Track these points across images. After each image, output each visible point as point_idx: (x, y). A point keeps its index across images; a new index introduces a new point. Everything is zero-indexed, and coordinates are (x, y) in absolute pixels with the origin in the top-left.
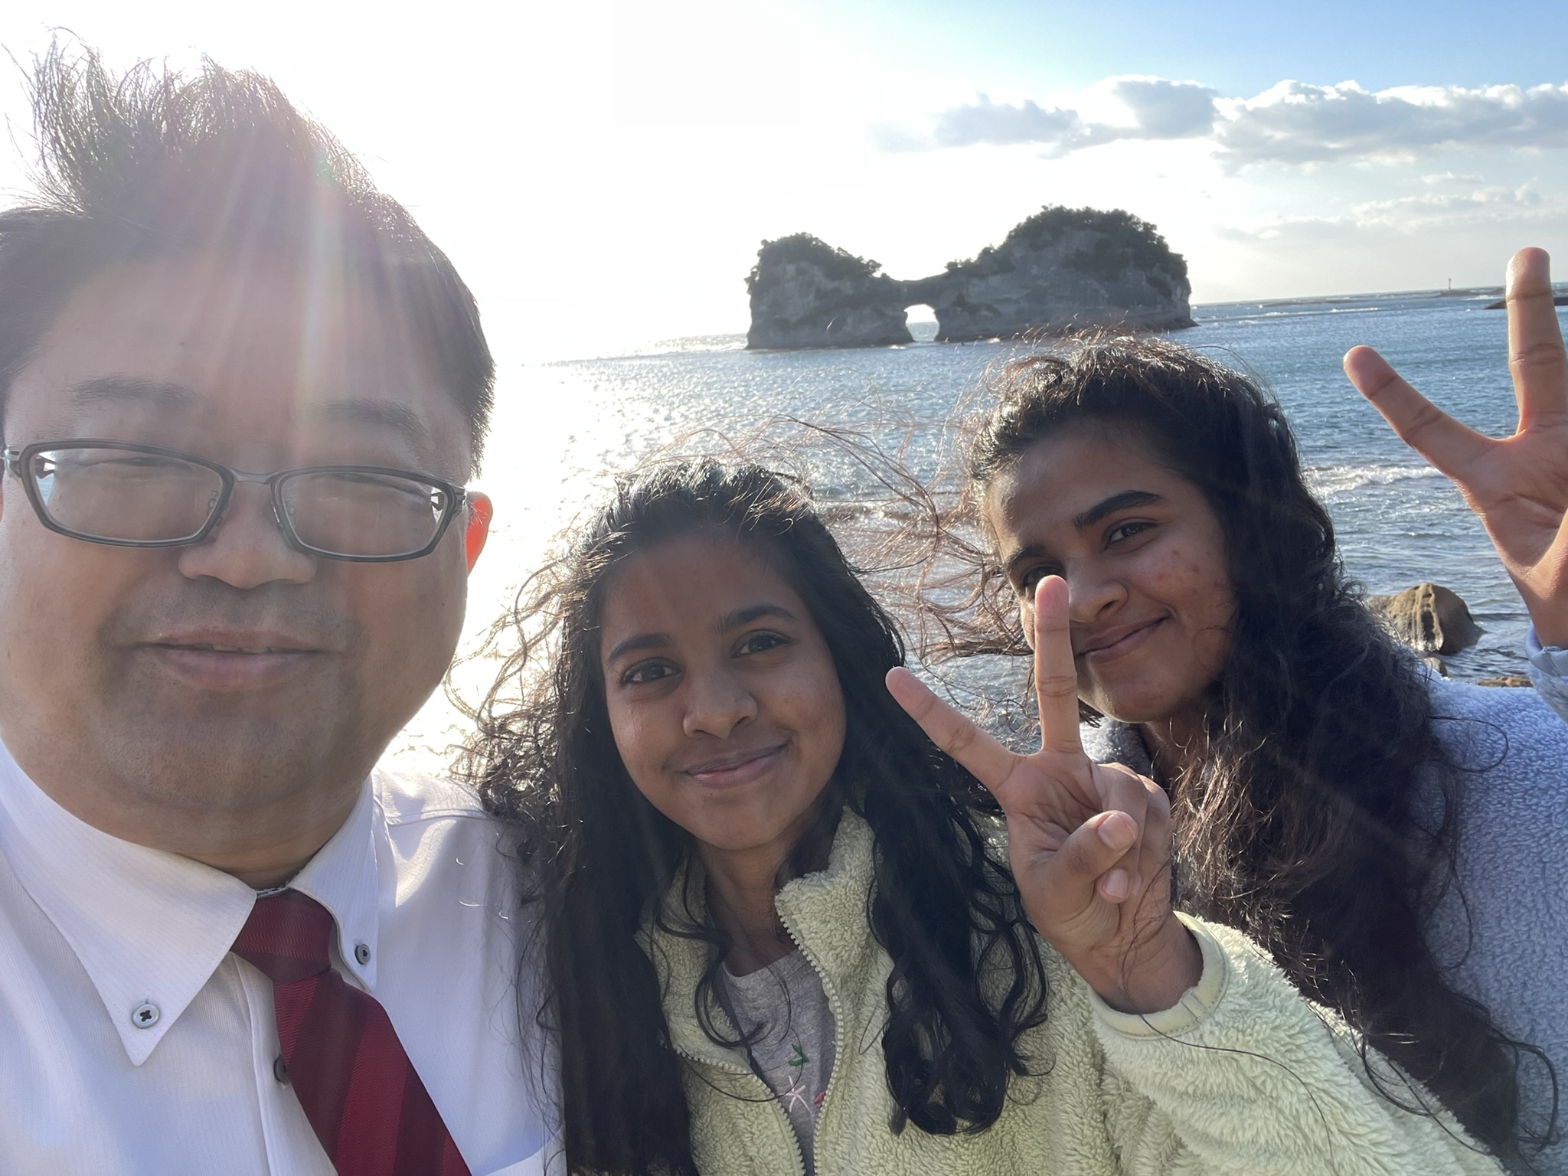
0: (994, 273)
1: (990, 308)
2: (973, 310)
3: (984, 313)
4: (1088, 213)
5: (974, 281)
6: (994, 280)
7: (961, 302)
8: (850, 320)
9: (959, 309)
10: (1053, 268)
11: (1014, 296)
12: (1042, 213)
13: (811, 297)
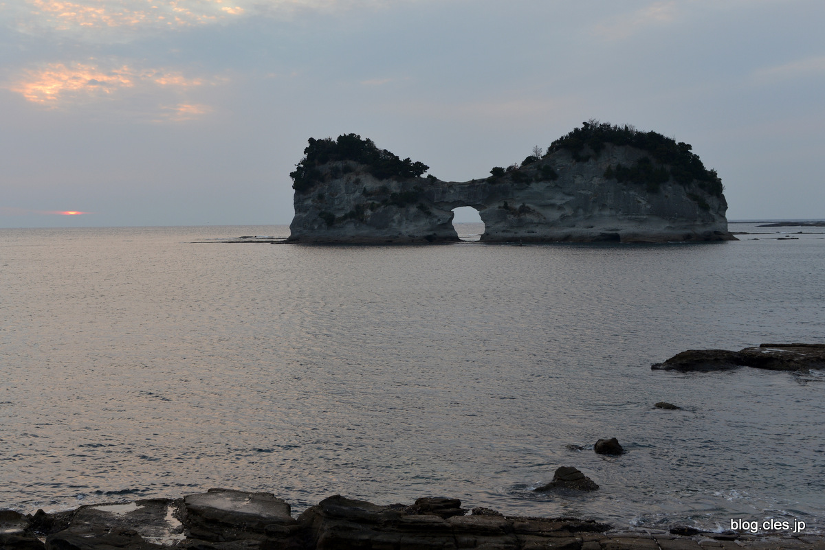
6: (538, 187)
8: (396, 218)
10: (596, 179)
12: (583, 128)
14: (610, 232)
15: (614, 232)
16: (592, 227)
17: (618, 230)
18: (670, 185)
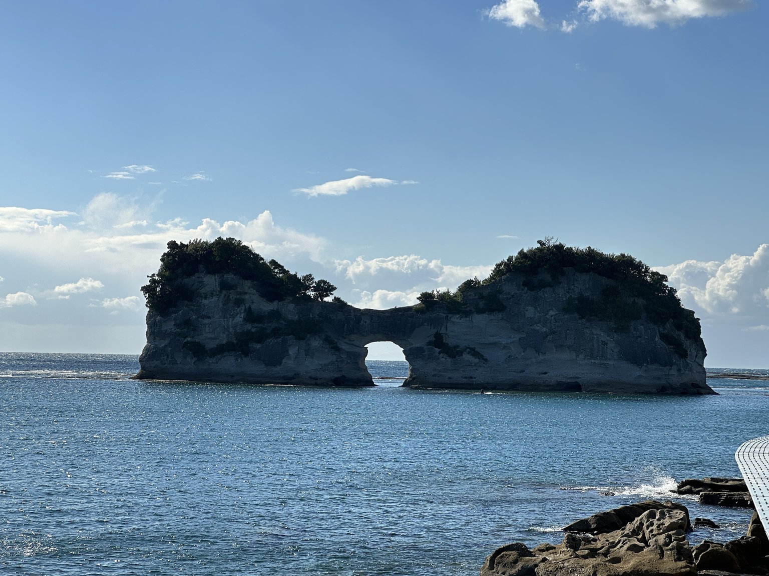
0: (480, 311)
1: (474, 352)
2: (453, 352)
3: (467, 357)
4: (591, 255)
5: (455, 318)
6: (480, 320)
7: (438, 341)
8: (292, 352)
9: (437, 350)
10: (551, 313)
11: (504, 341)
12: (538, 249)
13: (239, 319)
14: (569, 381)
15: (573, 381)
16: (545, 373)
17: (578, 378)
18: (642, 325)
